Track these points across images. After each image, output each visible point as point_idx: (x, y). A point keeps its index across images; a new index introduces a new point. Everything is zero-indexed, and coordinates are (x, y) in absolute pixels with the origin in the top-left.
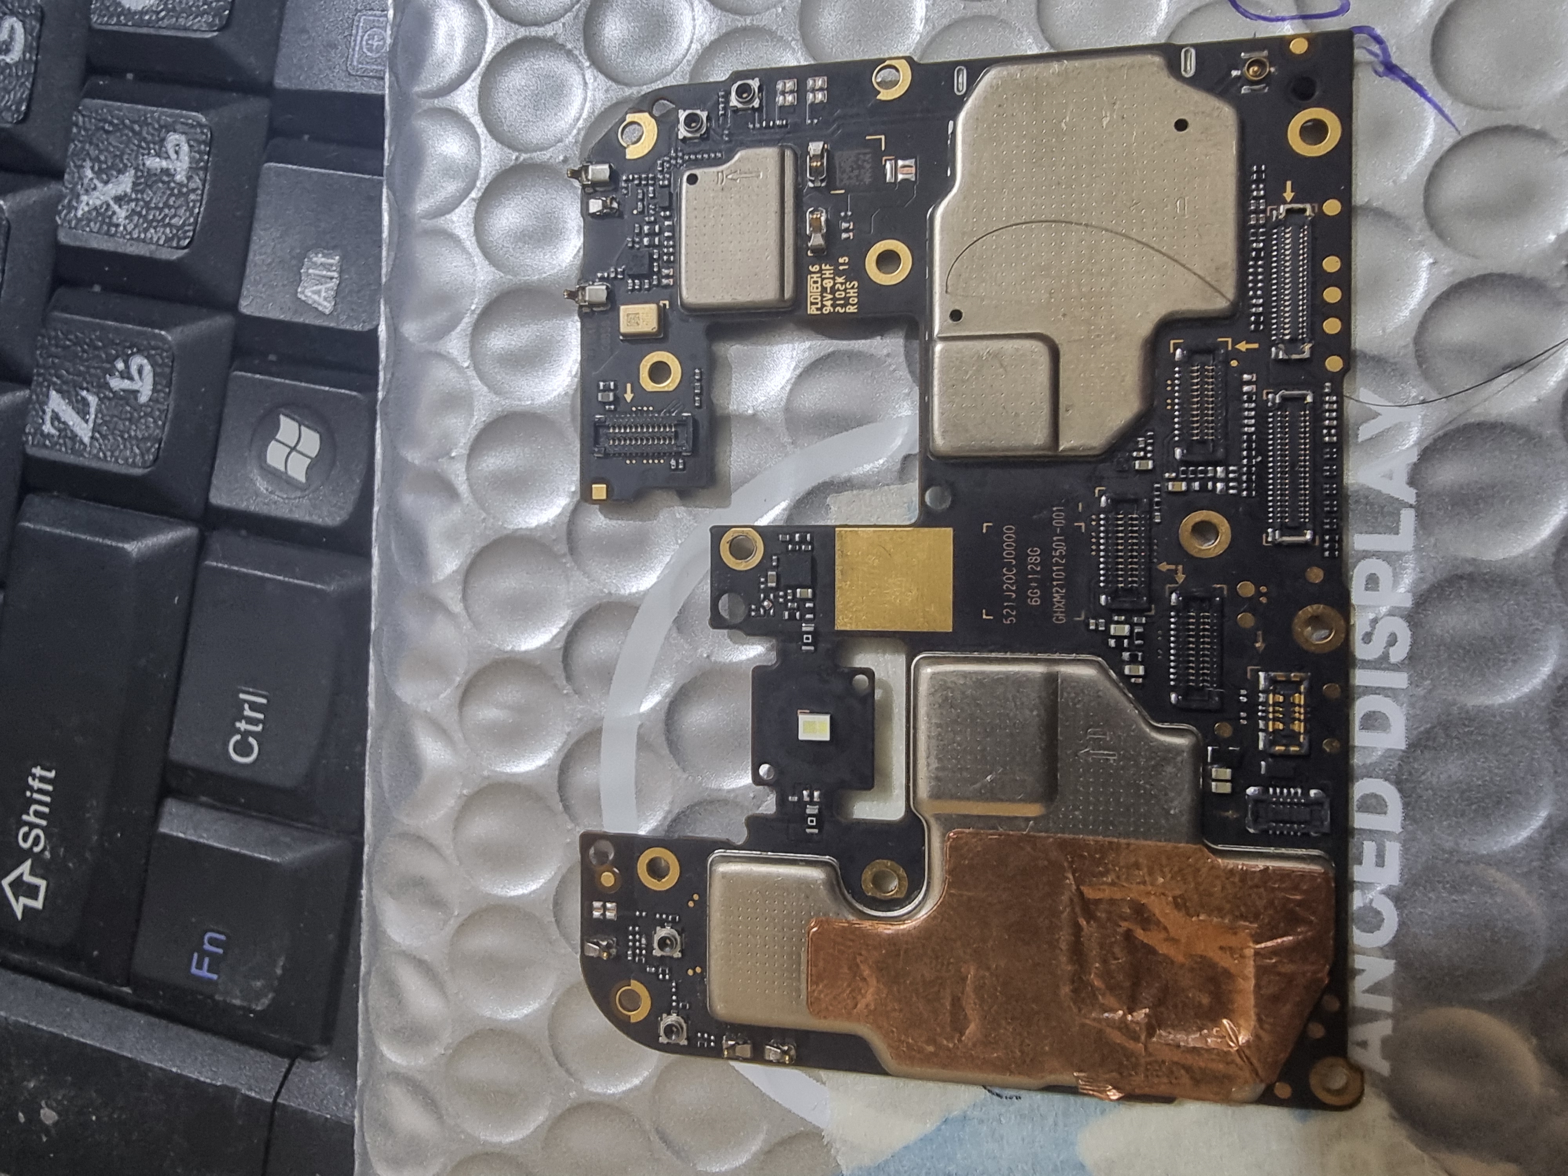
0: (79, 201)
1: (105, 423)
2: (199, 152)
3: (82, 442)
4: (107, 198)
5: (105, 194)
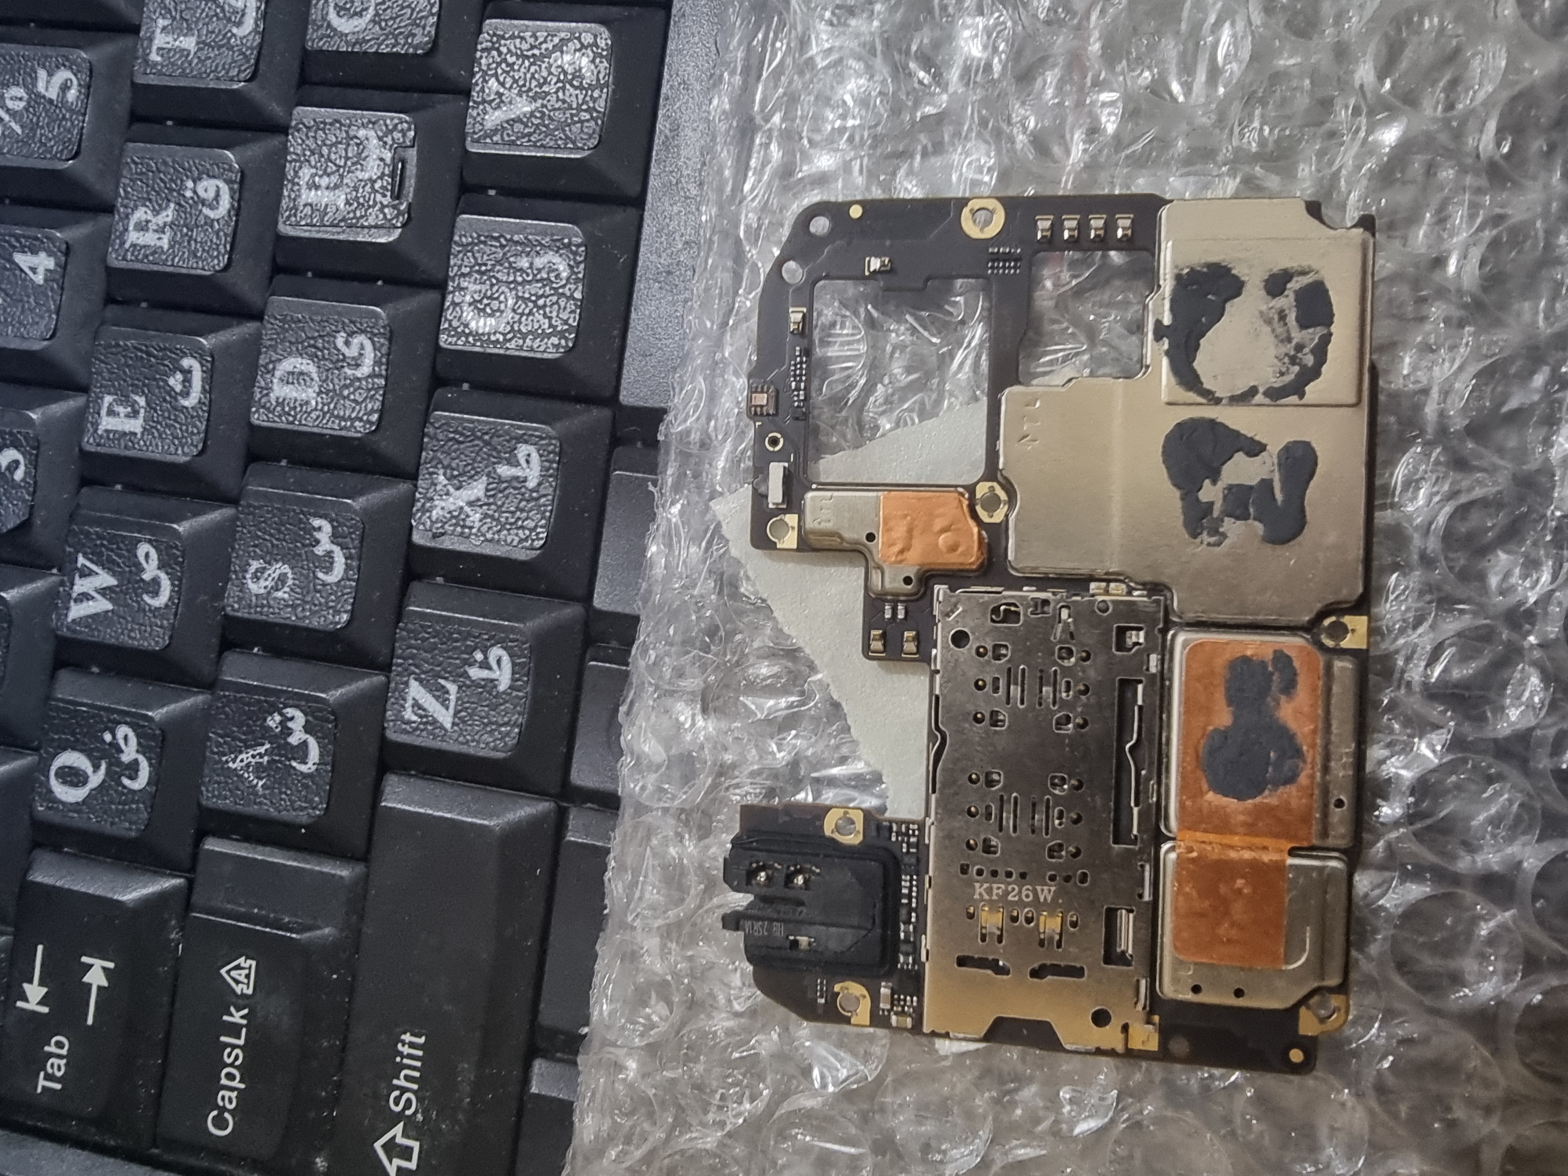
0: (433, 507)
1: (465, 709)
2: (549, 461)
3: (442, 727)
4: (462, 504)
5: (458, 499)
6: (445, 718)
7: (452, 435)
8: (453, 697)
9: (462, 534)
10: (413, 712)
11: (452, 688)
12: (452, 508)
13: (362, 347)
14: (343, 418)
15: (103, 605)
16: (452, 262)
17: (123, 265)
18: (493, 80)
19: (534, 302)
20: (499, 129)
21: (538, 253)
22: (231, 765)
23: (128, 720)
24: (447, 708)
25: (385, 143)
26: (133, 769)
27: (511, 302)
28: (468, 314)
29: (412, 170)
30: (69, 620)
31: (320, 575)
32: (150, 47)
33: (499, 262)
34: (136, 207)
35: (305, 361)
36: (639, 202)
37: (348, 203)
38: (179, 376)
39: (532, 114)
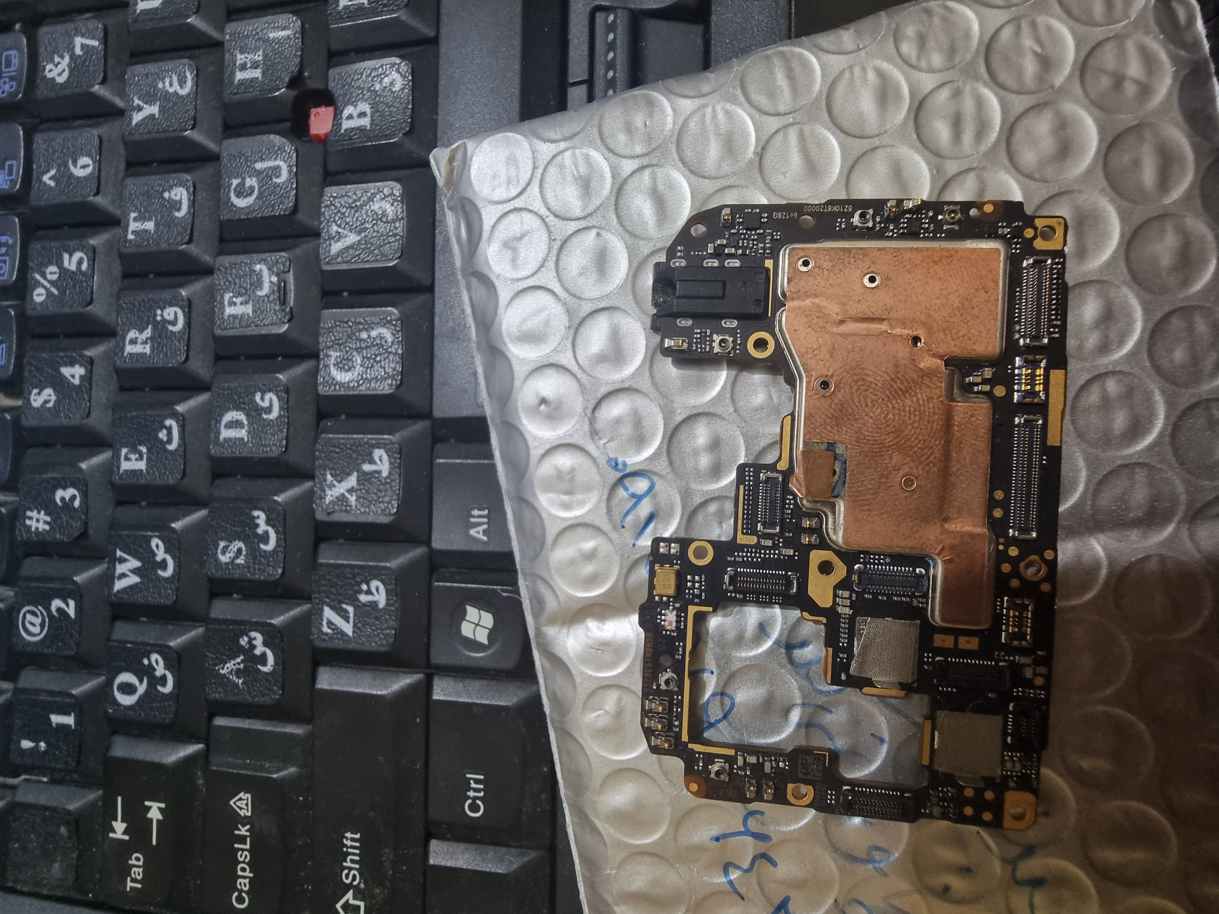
0: (326, 495)
1: (360, 622)
2: (395, 458)
3: (348, 636)
4: (342, 491)
5: (341, 488)
6: (348, 629)
7: (333, 449)
8: (351, 615)
9: (346, 511)
10: (329, 627)
11: (350, 609)
12: (338, 494)
13: (271, 401)
14: (265, 446)
15: (134, 579)
16: (321, 340)
17: (124, 366)
18: (334, 224)
19: (374, 359)
20: (340, 253)
21: (372, 329)
22: (221, 671)
23: (156, 649)
24: (348, 622)
25: (273, 272)
26: (163, 680)
27: (359, 361)
28: (334, 372)
29: (291, 286)
30: (115, 591)
31: (262, 546)
32: (127, 231)
33: (349, 337)
34: (129, 331)
35: (238, 413)
36: (430, 289)
37: (254, 311)
38: (165, 431)
39: (359, 241)
